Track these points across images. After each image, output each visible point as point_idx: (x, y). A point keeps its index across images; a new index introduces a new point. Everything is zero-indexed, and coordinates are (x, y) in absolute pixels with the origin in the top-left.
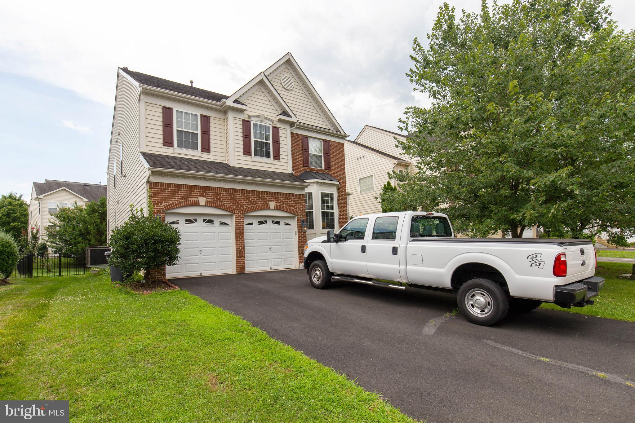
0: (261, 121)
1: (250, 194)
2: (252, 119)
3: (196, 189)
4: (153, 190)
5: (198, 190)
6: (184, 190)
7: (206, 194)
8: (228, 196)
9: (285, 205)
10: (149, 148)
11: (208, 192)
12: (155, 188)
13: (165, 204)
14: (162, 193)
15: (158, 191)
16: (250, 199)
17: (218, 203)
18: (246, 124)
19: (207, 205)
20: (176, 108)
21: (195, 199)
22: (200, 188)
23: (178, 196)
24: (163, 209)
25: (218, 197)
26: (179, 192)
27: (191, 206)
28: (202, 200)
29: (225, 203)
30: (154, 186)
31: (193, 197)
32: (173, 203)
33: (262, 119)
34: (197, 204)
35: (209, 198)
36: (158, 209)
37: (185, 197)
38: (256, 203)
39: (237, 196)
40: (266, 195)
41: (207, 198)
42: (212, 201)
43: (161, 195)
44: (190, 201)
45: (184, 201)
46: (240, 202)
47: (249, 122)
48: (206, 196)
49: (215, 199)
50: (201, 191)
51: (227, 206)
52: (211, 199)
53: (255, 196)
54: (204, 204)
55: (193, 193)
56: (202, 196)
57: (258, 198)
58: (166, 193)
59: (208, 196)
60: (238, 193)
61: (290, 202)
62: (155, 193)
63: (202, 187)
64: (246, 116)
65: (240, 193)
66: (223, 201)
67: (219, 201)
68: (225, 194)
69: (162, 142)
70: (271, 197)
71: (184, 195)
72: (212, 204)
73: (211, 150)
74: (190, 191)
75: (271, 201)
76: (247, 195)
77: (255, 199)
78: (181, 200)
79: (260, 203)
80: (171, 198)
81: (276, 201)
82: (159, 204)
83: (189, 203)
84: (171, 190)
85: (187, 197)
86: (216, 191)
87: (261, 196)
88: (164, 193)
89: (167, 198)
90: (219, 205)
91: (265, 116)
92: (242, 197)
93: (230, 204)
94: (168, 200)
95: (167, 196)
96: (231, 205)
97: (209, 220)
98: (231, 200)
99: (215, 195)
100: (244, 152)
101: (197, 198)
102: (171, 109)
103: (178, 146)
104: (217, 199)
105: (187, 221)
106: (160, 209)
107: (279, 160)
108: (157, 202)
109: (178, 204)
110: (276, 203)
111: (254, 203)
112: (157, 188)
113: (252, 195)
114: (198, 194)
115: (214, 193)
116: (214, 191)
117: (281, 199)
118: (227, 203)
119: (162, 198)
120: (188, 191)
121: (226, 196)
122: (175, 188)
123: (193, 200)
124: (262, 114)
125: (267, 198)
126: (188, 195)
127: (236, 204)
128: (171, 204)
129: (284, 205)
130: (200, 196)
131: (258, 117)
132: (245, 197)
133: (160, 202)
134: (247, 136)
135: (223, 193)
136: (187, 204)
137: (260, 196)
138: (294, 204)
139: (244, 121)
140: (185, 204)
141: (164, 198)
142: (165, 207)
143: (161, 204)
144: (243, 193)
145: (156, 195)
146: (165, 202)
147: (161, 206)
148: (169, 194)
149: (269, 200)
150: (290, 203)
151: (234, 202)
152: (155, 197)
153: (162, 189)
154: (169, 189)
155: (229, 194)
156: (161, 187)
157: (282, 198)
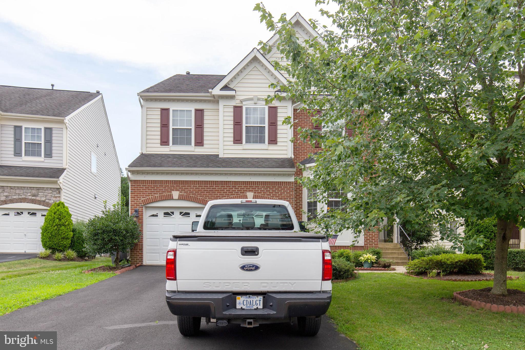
0: (255, 103)
1: (225, 185)
2: (244, 103)
3: (170, 184)
4: (134, 188)
5: (172, 184)
6: (159, 186)
7: (179, 188)
8: (201, 188)
9: (267, 195)
10: (148, 149)
11: (182, 186)
12: (135, 186)
13: (143, 199)
14: (141, 190)
15: (138, 188)
16: (224, 191)
17: (191, 196)
18: (238, 110)
19: (181, 198)
20: (172, 107)
21: (169, 193)
22: (174, 182)
23: (154, 192)
24: (142, 203)
25: (191, 190)
26: (155, 188)
27: (165, 200)
28: (176, 194)
29: (198, 196)
30: (134, 184)
31: (167, 192)
32: (150, 198)
33: (255, 101)
34: (171, 198)
35: (182, 192)
36: (137, 203)
37: (160, 192)
38: (231, 194)
39: (210, 188)
40: (244, 185)
41: (180, 192)
42: (185, 194)
43: (140, 192)
44: (165, 195)
45: (159, 196)
46: (214, 194)
47: (241, 107)
48: (179, 190)
49: (188, 192)
50: (175, 185)
51: (200, 198)
52: (184, 192)
53: (230, 187)
54: (177, 198)
55: (168, 188)
56: (176, 190)
57: (234, 189)
58: (144, 190)
59: (181, 190)
60: (212, 185)
61: (274, 191)
62: (135, 190)
63: (176, 182)
64: (238, 102)
65: (214, 185)
66: (196, 194)
67: (192, 194)
68: (199, 186)
69: (160, 142)
70: (249, 187)
71: (159, 190)
72: (185, 197)
73: (204, 143)
74: (165, 186)
75: (250, 191)
76: (221, 187)
77: (230, 191)
78: (156, 195)
79: (237, 195)
80: (148, 194)
81: (255, 191)
82: (138, 199)
83: (163, 197)
84: (148, 186)
85: (162, 192)
86: (189, 184)
87: (238, 187)
88: (142, 190)
89: (144, 194)
90: (192, 198)
91: (259, 97)
92: (216, 188)
93: (203, 196)
94: (145, 196)
95: (145, 192)
96: (204, 198)
97: (185, 213)
98: (204, 192)
99: (188, 188)
100: (234, 141)
101: (171, 192)
102: (168, 110)
103: (173, 144)
104: (190, 192)
105: (165, 214)
106: (139, 203)
107: (276, 144)
108: (137, 197)
109: (154, 199)
110: (255, 193)
111: (229, 194)
112: (137, 186)
113: (226, 187)
114: (171, 188)
115: (187, 186)
116: (187, 184)
117: (261, 189)
118: (200, 196)
119: (141, 194)
120: (163, 186)
121: (199, 188)
122: (151, 184)
123: (167, 195)
124: (254, 96)
125: (244, 189)
126: (163, 190)
127: (209, 196)
128: (148, 198)
129: (265, 195)
130: (174, 190)
131: (251, 99)
132: (219, 188)
133: (139, 197)
134: (237, 123)
135: (197, 186)
136: (162, 199)
137: (236, 187)
138: (279, 193)
139: (235, 107)
140: (160, 199)
141: (142, 194)
142: (143, 202)
143: (140, 199)
144: (223, 185)
145: (136, 192)
146: (143, 198)
147: (139, 201)
148: (146, 190)
149: (247, 191)
150: (273, 193)
151: (207, 194)
152: (135, 194)
153: (141, 186)
154: (146, 186)
155: (202, 186)
156: (140, 184)
157: (263, 187)
